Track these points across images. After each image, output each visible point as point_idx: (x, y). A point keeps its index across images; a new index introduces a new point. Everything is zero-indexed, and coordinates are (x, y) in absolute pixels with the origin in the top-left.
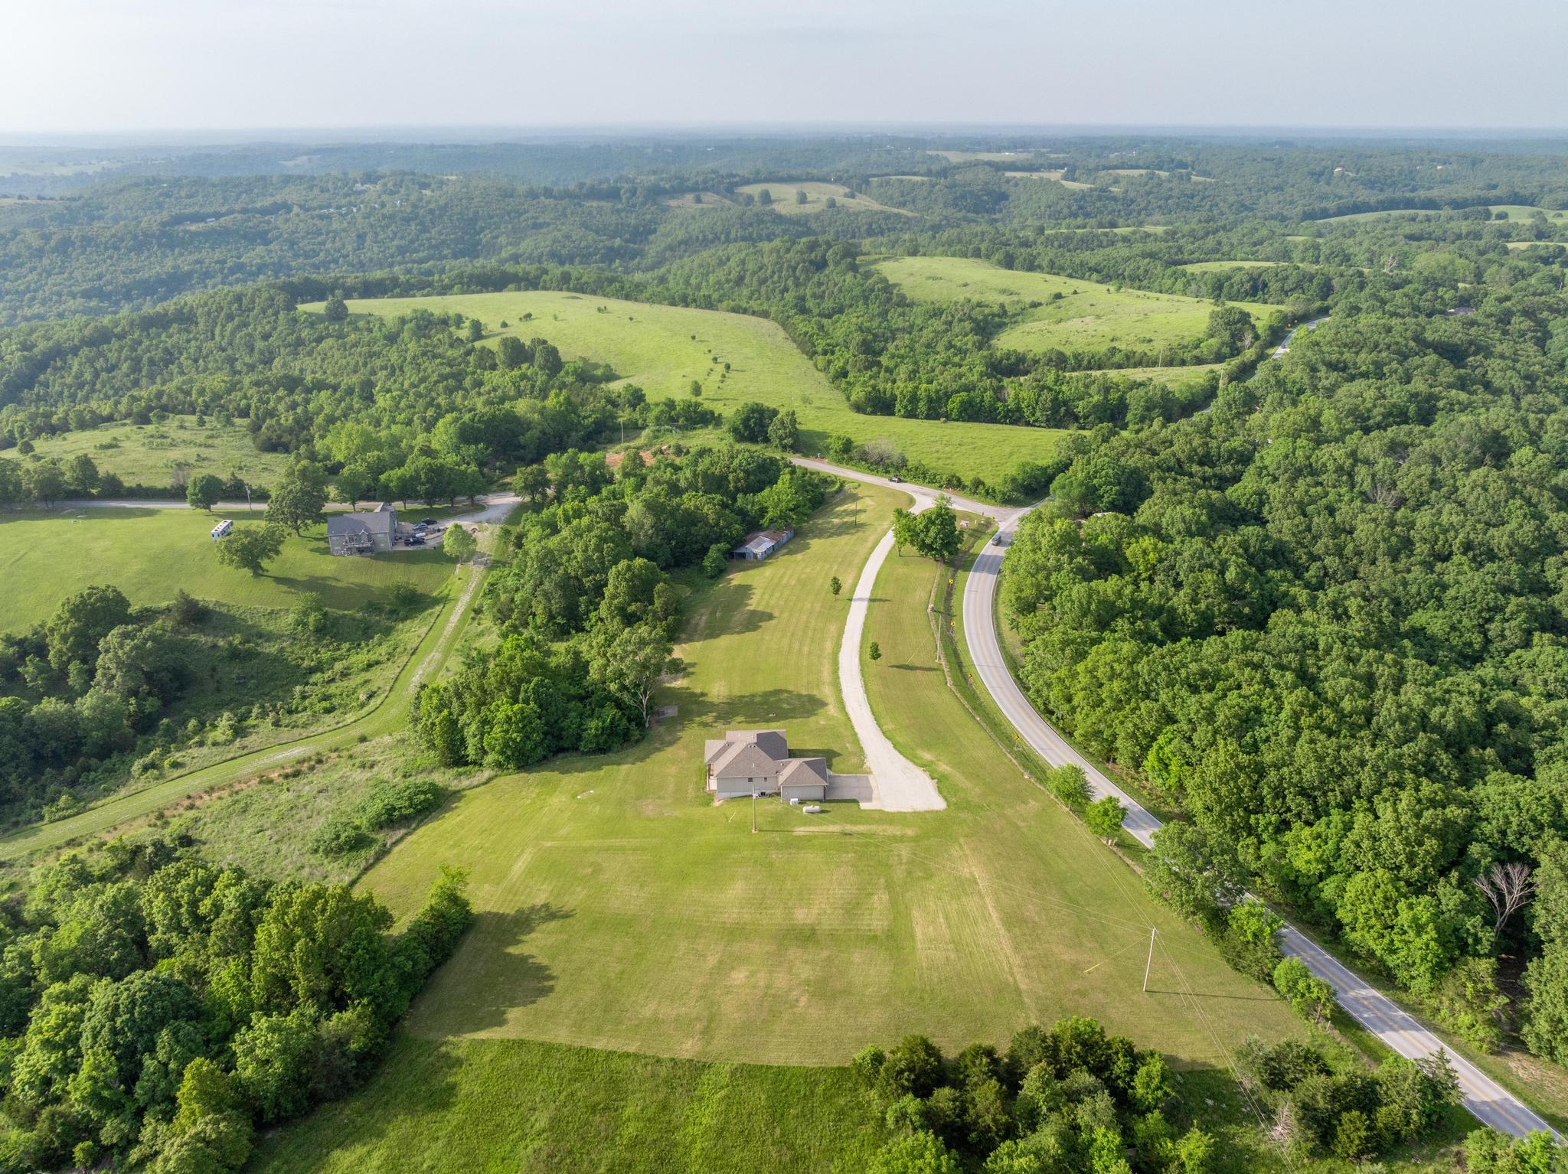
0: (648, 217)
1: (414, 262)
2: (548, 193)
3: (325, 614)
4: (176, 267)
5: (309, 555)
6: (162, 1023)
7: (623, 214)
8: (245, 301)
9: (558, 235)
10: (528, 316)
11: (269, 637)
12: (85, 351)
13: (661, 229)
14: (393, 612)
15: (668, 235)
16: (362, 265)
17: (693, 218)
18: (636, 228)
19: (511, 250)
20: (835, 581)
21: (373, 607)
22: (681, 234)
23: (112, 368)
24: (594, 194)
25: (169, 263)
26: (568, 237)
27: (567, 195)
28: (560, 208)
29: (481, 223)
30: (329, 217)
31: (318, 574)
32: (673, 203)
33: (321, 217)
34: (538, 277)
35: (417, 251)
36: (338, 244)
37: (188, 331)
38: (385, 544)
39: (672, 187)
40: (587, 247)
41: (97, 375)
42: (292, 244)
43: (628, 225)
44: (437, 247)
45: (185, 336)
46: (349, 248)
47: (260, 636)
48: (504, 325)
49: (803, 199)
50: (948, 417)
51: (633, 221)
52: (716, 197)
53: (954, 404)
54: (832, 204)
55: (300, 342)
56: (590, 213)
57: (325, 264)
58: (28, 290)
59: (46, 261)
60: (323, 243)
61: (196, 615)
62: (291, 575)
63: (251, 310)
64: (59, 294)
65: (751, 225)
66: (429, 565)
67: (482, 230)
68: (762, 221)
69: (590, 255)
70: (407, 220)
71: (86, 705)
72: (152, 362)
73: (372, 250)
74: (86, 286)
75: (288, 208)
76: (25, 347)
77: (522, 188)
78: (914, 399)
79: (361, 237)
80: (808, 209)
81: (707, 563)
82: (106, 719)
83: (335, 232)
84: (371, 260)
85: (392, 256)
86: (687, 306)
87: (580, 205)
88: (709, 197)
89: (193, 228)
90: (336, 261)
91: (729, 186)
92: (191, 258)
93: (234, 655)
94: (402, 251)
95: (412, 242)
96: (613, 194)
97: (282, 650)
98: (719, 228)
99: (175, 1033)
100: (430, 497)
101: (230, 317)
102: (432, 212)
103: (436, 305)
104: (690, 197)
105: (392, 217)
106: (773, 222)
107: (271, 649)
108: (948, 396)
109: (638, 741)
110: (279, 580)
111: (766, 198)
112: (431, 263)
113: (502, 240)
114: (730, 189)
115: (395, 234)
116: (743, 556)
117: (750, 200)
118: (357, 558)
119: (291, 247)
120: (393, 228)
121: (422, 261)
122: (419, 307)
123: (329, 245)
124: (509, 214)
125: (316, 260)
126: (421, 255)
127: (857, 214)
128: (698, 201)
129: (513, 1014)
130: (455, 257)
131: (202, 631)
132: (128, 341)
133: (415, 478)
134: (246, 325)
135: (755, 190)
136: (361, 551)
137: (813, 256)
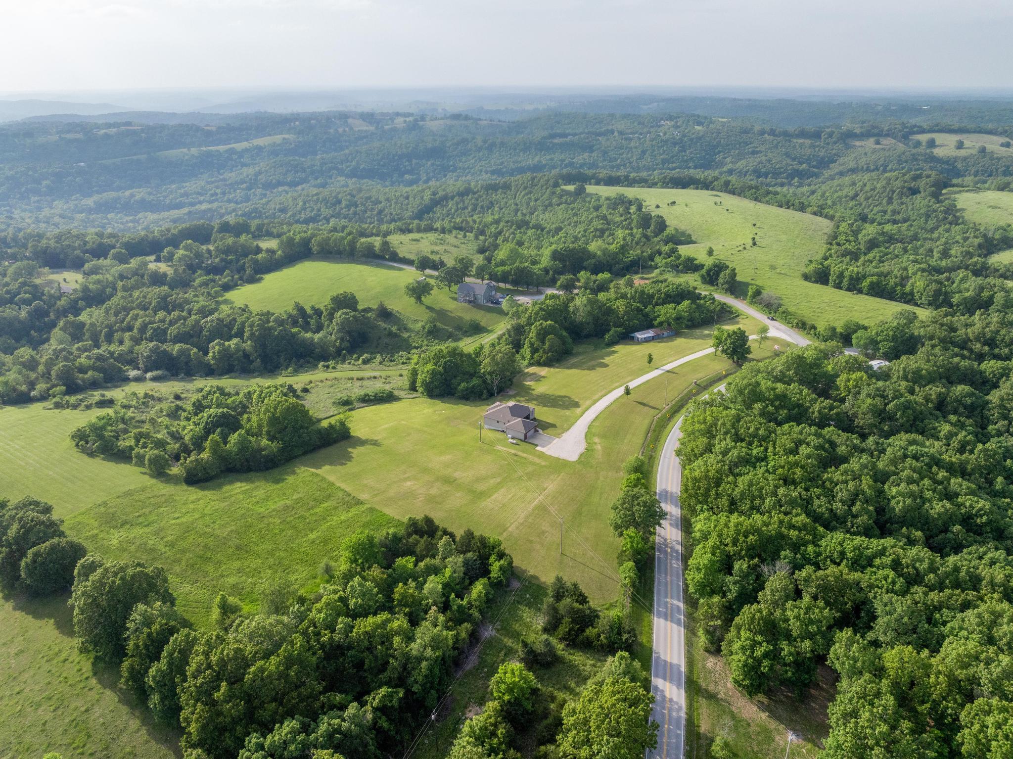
0: (834, 151)
1: (669, 169)
2: (772, 133)
3: (435, 326)
4: (539, 162)
5: (448, 299)
6: (221, 426)
7: (817, 149)
8: (536, 180)
9: (764, 158)
10: (674, 203)
11: (406, 329)
12: (456, 198)
13: (841, 160)
14: (466, 332)
15: (843, 164)
16: (639, 168)
17: (866, 154)
18: (823, 158)
19: (730, 166)
20: (650, 356)
21: (459, 328)
22: (852, 165)
23: (466, 208)
24: (803, 134)
25: (537, 159)
26: (769, 161)
27: (786, 134)
28: (775, 142)
29: (720, 149)
30: (631, 139)
31: (446, 308)
32: (858, 143)
33: (626, 139)
34: (712, 182)
35: (673, 163)
36: (629, 155)
37: (505, 193)
38: (481, 301)
39: (861, 133)
40: (780, 168)
41: (457, 210)
42: (605, 153)
43: (818, 156)
44: (686, 161)
45: (503, 196)
46: (635, 158)
47: (405, 329)
48: (658, 207)
49: (960, 145)
50: (860, 291)
51: (822, 154)
52: (894, 141)
53: (866, 283)
54: (983, 150)
55: (550, 205)
56: (794, 147)
57: (618, 167)
58: (468, 167)
59: (481, 154)
60: (621, 154)
61: (385, 314)
62: (434, 306)
63: (536, 185)
64: (481, 171)
65: (906, 162)
66: (495, 315)
67: (719, 152)
68: (917, 160)
69: (781, 173)
70: (675, 144)
71: (317, 337)
72: (482, 207)
73: (647, 160)
74: (494, 168)
75: (612, 132)
76: (434, 194)
77: (757, 128)
78: (841, 275)
79: (644, 152)
80: (962, 153)
81: (607, 336)
82: (323, 344)
83: (631, 148)
84: (644, 166)
85: (657, 165)
86: (788, 208)
87: (790, 141)
88: (887, 142)
89: (556, 141)
90: (625, 165)
91: (906, 134)
92: (548, 157)
93: (390, 334)
94: (664, 162)
95: (672, 157)
96: (817, 135)
97: (410, 337)
98: (880, 163)
99: (222, 431)
100: (515, 283)
101: (525, 188)
102: (692, 140)
103: (631, 192)
104: (872, 140)
105: (666, 141)
106: (925, 161)
107: (405, 335)
108: (864, 277)
109: (484, 400)
110: (428, 308)
111: (932, 144)
112: (677, 170)
113: (728, 160)
114: (905, 137)
115: (664, 151)
116: (633, 338)
117: (918, 144)
118: (466, 305)
119: (604, 156)
120: (665, 148)
121: (674, 169)
122: (622, 192)
123: (624, 156)
124: (740, 144)
125: (614, 164)
126: (674, 165)
127: (999, 159)
128: (878, 143)
129: (327, 468)
130: (695, 168)
131: (384, 322)
132: (476, 196)
133: (509, 273)
134: (530, 193)
135: (924, 138)
136: (470, 302)
137: (912, 185)
